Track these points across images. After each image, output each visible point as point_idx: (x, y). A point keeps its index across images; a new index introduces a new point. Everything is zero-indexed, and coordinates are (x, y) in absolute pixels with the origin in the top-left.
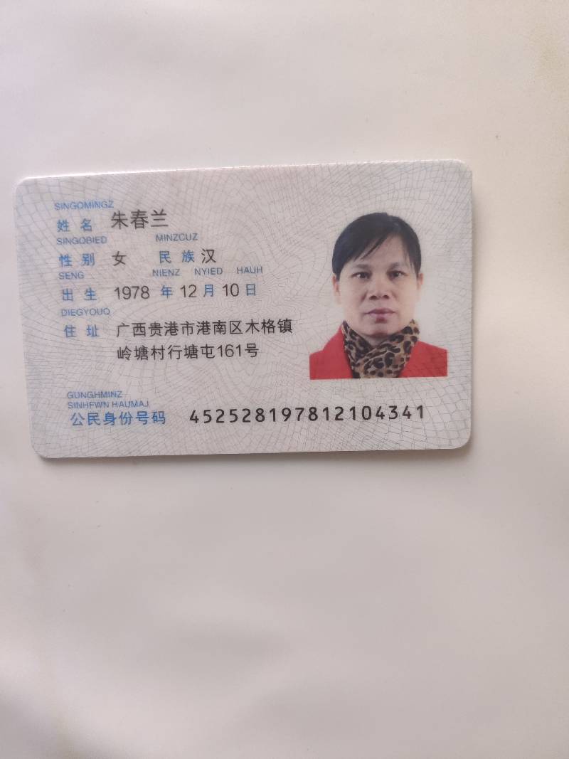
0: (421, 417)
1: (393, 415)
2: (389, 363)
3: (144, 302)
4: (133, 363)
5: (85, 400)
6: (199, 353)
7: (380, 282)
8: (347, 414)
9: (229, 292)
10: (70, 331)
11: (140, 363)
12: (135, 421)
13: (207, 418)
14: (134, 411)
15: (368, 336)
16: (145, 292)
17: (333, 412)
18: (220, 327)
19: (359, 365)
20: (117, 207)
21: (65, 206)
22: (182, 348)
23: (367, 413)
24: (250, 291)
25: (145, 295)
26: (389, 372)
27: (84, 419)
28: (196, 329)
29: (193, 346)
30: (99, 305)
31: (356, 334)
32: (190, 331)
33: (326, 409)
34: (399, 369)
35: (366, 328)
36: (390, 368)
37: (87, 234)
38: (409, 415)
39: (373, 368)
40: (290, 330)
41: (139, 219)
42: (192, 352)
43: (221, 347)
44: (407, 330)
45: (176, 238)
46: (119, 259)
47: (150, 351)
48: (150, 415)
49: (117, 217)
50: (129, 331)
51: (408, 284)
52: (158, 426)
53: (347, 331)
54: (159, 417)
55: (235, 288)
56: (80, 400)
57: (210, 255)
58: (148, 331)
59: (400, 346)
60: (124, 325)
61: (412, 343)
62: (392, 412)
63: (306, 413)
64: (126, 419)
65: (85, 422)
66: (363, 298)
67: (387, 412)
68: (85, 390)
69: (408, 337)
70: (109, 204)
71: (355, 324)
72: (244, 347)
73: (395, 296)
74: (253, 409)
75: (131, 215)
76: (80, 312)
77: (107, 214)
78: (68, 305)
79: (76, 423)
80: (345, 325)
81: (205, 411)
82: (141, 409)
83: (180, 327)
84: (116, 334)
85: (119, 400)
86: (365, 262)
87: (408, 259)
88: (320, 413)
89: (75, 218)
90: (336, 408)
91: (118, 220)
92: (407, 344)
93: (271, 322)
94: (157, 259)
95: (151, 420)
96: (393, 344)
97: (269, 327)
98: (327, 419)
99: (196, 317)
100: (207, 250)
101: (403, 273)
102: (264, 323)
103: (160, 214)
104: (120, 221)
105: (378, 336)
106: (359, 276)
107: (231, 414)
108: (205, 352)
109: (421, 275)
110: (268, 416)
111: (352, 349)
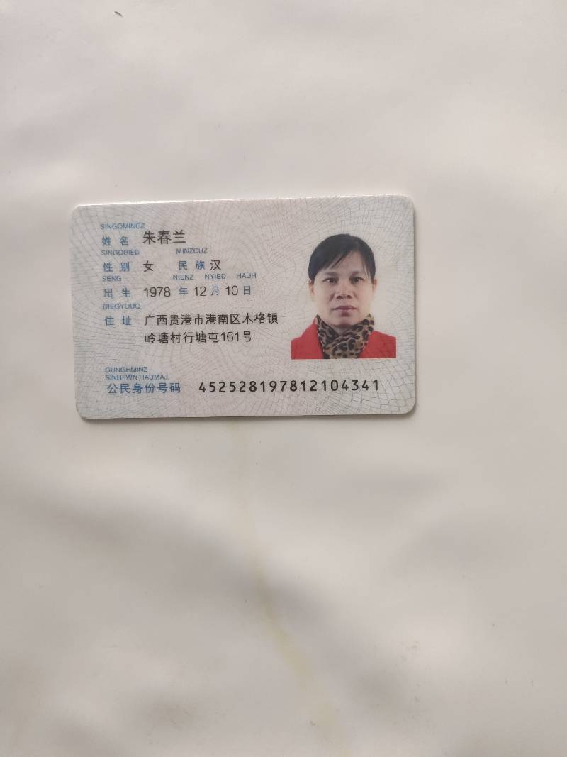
0: (377, 389)
1: (355, 387)
2: (351, 346)
3: (166, 299)
4: (157, 345)
5: (119, 374)
6: (207, 338)
7: (344, 286)
8: (320, 386)
9: (231, 292)
10: (109, 321)
11: (162, 345)
12: (157, 390)
13: (213, 389)
14: (156, 383)
15: (336, 326)
16: (167, 291)
17: (309, 385)
18: (223, 318)
19: (328, 348)
20: (147, 228)
21: (108, 226)
22: (194, 334)
23: (335, 385)
24: (246, 292)
25: (167, 294)
26: (352, 354)
27: (117, 388)
28: (205, 320)
29: (203, 333)
30: (132, 301)
31: (327, 325)
32: (200, 322)
33: (304, 383)
34: (359, 351)
35: (334, 320)
36: (353, 351)
37: (124, 248)
38: (367, 388)
39: (339, 351)
40: (276, 321)
41: (164, 237)
42: (201, 337)
43: (224, 334)
44: (365, 322)
45: (192, 251)
46: (148, 266)
47: (170, 337)
48: (168, 386)
49: (147, 236)
50: (154, 320)
51: (365, 287)
52: (175, 394)
53: (319, 323)
54: (176, 388)
55: (235, 290)
56: (115, 374)
57: (217, 264)
58: (169, 322)
59: (360, 334)
60: (150, 317)
61: (369, 333)
62: (355, 384)
63: (289, 385)
64: (150, 389)
65: (118, 391)
66: (332, 297)
67: (351, 385)
68: (119, 366)
69: (366, 327)
70: (142, 226)
71: (326, 317)
72: (241, 334)
73: (356, 296)
74: (248, 382)
75: (158, 234)
76: (118, 306)
77: (140, 233)
78: (108, 301)
79: (111, 390)
80: (318, 318)
81: (211, 383)
82: (162, 381)
83: (193, 318)
84: (145, 322)
85: (145, 374)
86: (334, 271)
87: (366, 269)
88: (299, 385)
89: (115, 236)
90: (311, 382)
91: (149, 237)
92: (365, 333)
93: (262, 315)
94: (177, 266)
95: (169, 390)
96: (354, 332)
97: (260, 319)
98: (304, 390)
99: (205, 311)
100: (215, 261)
101: (362, 279)
102: (257, 316)
103: (179, 234)
104: (149, 238)
105: (343, 326)
106: (329, 281)
107: (230, 385)
108: (211, 337)
109: (376, 280)
110: (259, 387)
111: (323, 336)
